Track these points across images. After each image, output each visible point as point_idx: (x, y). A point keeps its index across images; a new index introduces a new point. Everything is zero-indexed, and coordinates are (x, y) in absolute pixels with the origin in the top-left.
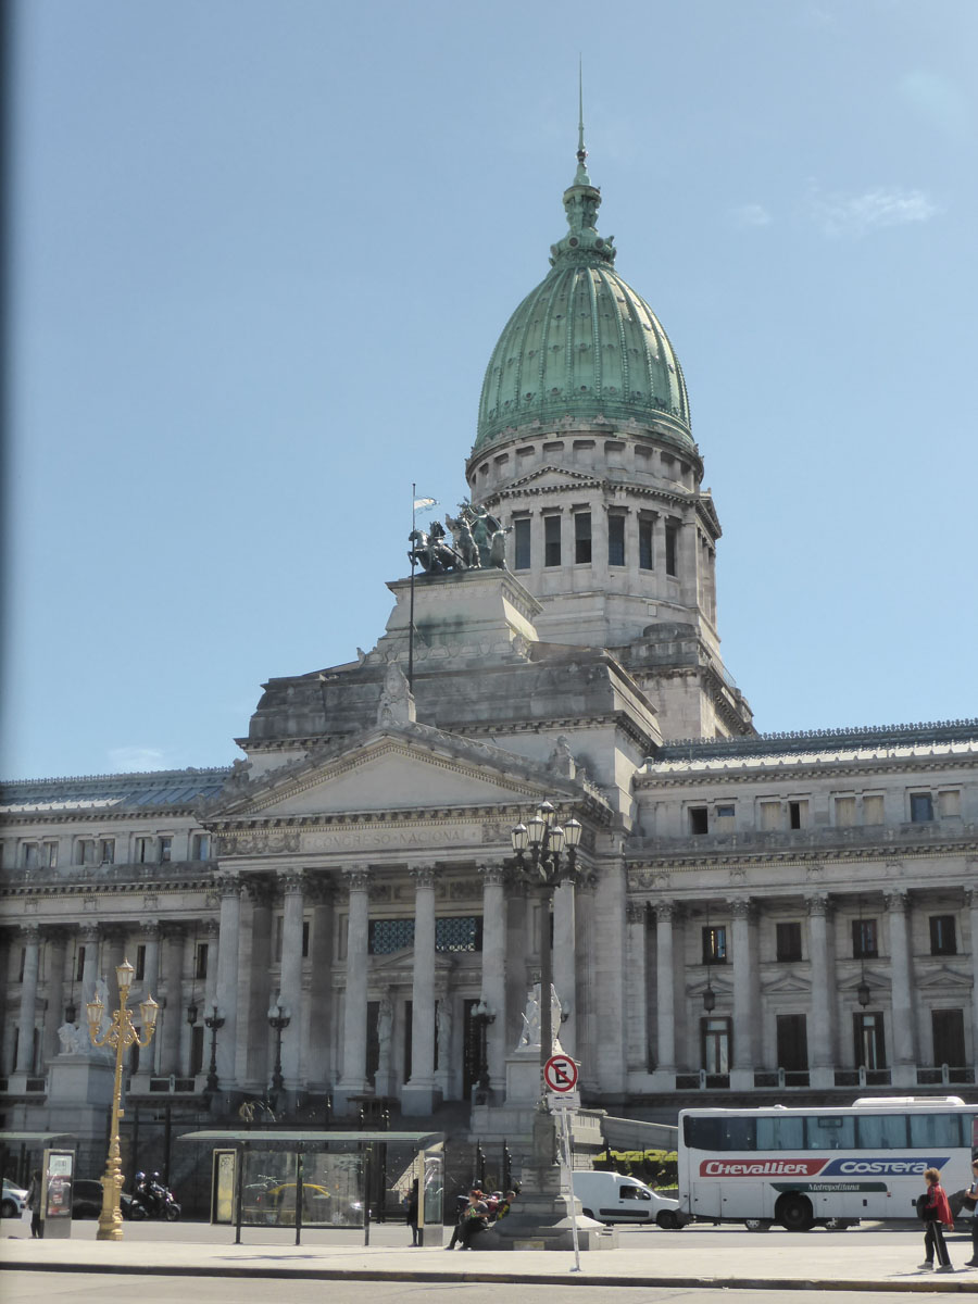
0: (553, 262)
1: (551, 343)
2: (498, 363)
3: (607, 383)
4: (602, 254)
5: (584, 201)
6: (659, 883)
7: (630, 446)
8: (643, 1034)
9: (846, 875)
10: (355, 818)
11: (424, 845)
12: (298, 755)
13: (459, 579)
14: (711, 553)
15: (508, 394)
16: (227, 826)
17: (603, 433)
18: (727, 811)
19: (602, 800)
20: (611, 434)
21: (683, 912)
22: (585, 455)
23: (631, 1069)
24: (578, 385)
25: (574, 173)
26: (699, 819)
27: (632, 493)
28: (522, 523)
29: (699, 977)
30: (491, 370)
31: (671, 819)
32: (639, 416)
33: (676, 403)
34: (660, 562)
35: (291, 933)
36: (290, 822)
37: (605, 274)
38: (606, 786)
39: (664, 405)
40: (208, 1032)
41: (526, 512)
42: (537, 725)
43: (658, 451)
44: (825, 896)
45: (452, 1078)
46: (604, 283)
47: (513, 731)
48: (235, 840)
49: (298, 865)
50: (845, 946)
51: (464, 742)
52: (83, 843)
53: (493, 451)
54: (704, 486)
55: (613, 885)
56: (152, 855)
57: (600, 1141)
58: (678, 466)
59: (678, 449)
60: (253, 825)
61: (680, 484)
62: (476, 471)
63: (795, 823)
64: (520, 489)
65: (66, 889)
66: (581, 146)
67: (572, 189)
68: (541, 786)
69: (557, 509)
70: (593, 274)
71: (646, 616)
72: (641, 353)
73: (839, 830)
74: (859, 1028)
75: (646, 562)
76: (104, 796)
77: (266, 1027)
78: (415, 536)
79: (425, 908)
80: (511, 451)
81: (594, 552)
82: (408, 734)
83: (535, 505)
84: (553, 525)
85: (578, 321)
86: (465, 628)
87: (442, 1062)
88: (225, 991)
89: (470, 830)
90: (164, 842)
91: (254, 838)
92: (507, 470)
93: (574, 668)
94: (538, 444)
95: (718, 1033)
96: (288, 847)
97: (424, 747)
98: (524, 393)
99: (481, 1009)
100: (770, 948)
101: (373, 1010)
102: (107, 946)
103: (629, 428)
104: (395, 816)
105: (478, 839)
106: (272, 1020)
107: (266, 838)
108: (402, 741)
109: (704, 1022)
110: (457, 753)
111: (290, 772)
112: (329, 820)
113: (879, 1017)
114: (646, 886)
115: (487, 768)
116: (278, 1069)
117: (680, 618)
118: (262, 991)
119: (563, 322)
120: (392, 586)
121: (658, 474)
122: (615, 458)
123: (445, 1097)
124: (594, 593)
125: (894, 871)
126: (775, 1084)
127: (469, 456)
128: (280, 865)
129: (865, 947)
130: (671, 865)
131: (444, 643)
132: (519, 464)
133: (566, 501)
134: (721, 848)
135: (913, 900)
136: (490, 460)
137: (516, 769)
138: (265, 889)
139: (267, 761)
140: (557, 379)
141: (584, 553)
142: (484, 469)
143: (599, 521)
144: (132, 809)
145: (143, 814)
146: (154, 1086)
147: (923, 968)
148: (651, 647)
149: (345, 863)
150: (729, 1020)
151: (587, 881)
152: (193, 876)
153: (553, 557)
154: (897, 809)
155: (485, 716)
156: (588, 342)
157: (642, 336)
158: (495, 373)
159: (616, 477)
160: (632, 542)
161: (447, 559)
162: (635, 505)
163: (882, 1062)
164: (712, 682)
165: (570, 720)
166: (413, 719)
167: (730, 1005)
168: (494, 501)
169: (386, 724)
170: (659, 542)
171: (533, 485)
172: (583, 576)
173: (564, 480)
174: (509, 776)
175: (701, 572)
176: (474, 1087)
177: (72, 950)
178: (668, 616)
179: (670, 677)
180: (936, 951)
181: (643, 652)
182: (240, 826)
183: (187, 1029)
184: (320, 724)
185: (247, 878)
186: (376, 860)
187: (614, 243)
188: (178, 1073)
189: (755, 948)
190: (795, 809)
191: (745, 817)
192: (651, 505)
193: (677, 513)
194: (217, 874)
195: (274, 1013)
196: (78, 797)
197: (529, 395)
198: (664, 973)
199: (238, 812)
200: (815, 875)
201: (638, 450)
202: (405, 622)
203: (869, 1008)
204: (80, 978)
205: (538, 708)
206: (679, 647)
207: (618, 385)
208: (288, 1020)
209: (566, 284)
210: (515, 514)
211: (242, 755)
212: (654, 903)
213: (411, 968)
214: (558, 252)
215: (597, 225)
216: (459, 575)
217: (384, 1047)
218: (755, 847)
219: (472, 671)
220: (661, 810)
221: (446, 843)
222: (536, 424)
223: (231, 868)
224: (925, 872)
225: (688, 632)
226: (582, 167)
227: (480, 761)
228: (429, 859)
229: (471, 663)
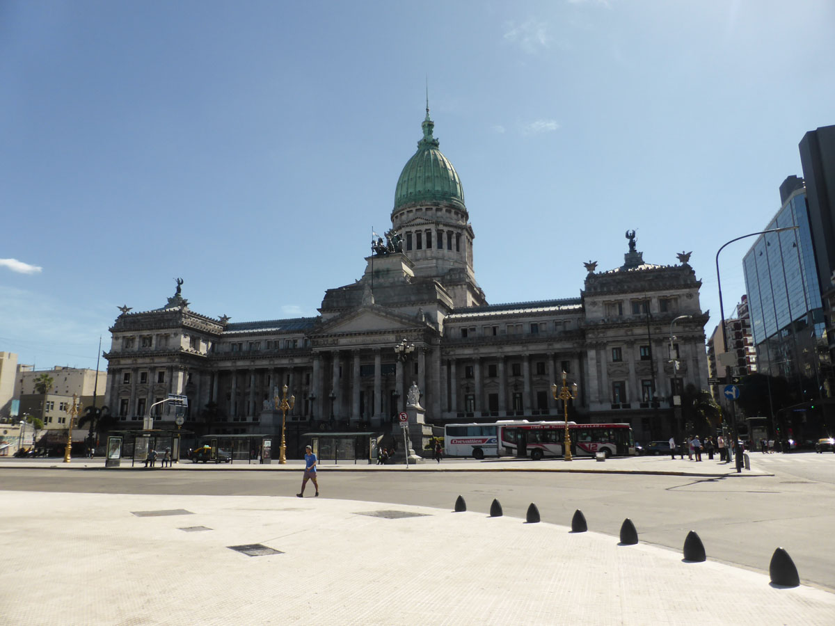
0: (418, 147)
1: (418, 176)
2: (401, 182)
3: (436, 189)
4: (435, 144)
5: (428, 126)
6: (452, 353)
7: (444, 209)
8: (446, 400)
9: (510, 350)
10: (355, 334)
11: (378, 342)
12: (337, 314)
13: (388, 256)
14: (471, 244)
15: (404, 193)
16: (315, 337)
17: (435, 205)
18: (473, 330)
19: (433, 328)
20: (438, 205)
21: (459, 362)
22: (429, 213)
23: (443, 411)
24: (427, 189)
25: (425, 116)
26: (465, 332)
27: (445, 225)
28: (409, 235)
29: (464, 382)
30: (398, 184)
31: (455, 332)
32: (446, 199)
33: (459, 195)
34: (454, 248)
35: (336, 370)
36: (335, 336)
37: (436, 151)
38: (436, 324)
39: (455, 195)
40: (310, 402)
41: (410, 232)
42: (413, 304)
43: (453, 211)
44: (503, 356)
45: (387, 415)
46: (435, 154)
47: (405, 306)
48: (317, 342)
49: (338, 348)
50: (510, 372)
51: (390, 310)
52: (269, 342)
53: (399, 211)
54: (468, 222)
55: (437, 354)
56: (291, 346)
57: (432, 434)
58: (460, 216)
59: (460, 210)
60: (323, 336)
61: (461, 222)
62: (394, 218)
63: (495, 333)
64: (409, 224)
65: (263, 357)
66: (427, 107)
67: (424, 122)
68: (414, 323)
69: (420, 231)
70: (431, 151)
71: (450, 265)
72: (447, 178)
73: (508, 336)
74: (515, 398)
75: (450, 248)
76: (275, 327)
77: (328, 401)
78: (373, 242)
79: (377, 362)
80: (405, 211)
81: (433, 244)
82: (372, 307)
83: (413, 229)
84: (419, 236)
85: (427, 168)
86: (391, 272)
87: (384, 409)
88: (315, 389)
89: (392, 338)
90: (295, 341)
91: (324, 341)
92: (404, 217)
93: (424, 285)
94: (414, 209)
95: (471, 400)
96: (334, 343)
97: (376, 312)
98: (409, 192)
99: (395, 393)
100: (487, 373)
101: (362, 395)
102: (277, 375)
103: (443, 203)
104: (368, 333)
105: (394, 340)
106: (330, 398)
107: (327, 341)
108: (369, 310)
109: (466, 396)
110: (387, 313)
111: (334, 320)
112: (347, 335)
113: (521, 394)
114: (448, 354)
115: (396, 318)
116: (332, 413)
117: (461, 266)
118: (327, 388)
119: (422, 168)
120: (366, 259)
121: (453, 218)
122: (439, 214)
123: (385, 420)
124: (433, 258)
125: (525, 348)
126: (488, 415)
127: (392, 212)
128: (332, 349)
129: (517, 372)
130: (455, 347)
131: (383, 278)
132: (408, 216)
133: (423, 228)
134: (470, 342)
135: (531, 358)
136: (398, 214)
137: (406, 318)
138: (327, 357)
139: (329, 316)
140: (420, 188)
141: (429, 245)
142: (397, 217)
143: (434, 234)
144: (284, 331)
145: (288, 332)
146: (293, 419)
147: (534, 379)
148: (451, 276)
149: (353, 348)
150: (474, 395)
151: (428, 353)
152: (304, 352)
153: (419, 246)
154: (527, 328)
155: (396, 301)
156: (430, 174)
157: (448, 173)
158: (400, 185)
159: (439, 220)
160: (445, 241)
161: (383, 249)
162: (446, 229)
163: (522, 408)
164: (471, 287)
165: (423, 302)
166: (373, 302)
167: (474, 391)
168: (400, 228)
169: (365, 304)
170: (454, 241)
171: (412, 223)
172: (429, 253)
173: (422, 221)
174: (404, 320)
175: (467, 250)
176: (394, 418)
177: (266, 376)
178: (457, 265)
179: (457, 285)
180: (539, 373)
181: (448, 277)
182: (319, 337)
183: (303, 401)
184: (344, 304)
185: (321, 353)
186: (362, 347)
187: (439, 140)
188: (301, 415)
189: (482, 373)
190: (494, 329)
191: (478, 332)
192: (451, 229)
193: (460, 231)
194: (312, 352)
195: (331, 395)
196: (266, 327)
197: (411, 193)
198: (453, 382)
199: (318, 332)
200: (500, 350)
201: (446, 211)
202: (371, 271)
203: (517, 391)
204: (269, 385)
205: (413, 298)
206: (460, 276)
207: (440, 189)
208: (335, 398)
209: (423, 155)
210: (407, 232)
211: (320, 314)
212: (450, 359)
213: (373, 381)
214: (420, 144)
215: (433, 134)
216: (388, 255)
217: (366, 405)
218: (481, 341)
219: (393, 286)
220: (453, 330)
221: (384, 342)
222: (413, 203)
223: (317, 350)
224: (534, 349)
225: (463, 271)
226: (428, 114)
227: (395, 316)
228: (379, 346)
229: (392, 283)
